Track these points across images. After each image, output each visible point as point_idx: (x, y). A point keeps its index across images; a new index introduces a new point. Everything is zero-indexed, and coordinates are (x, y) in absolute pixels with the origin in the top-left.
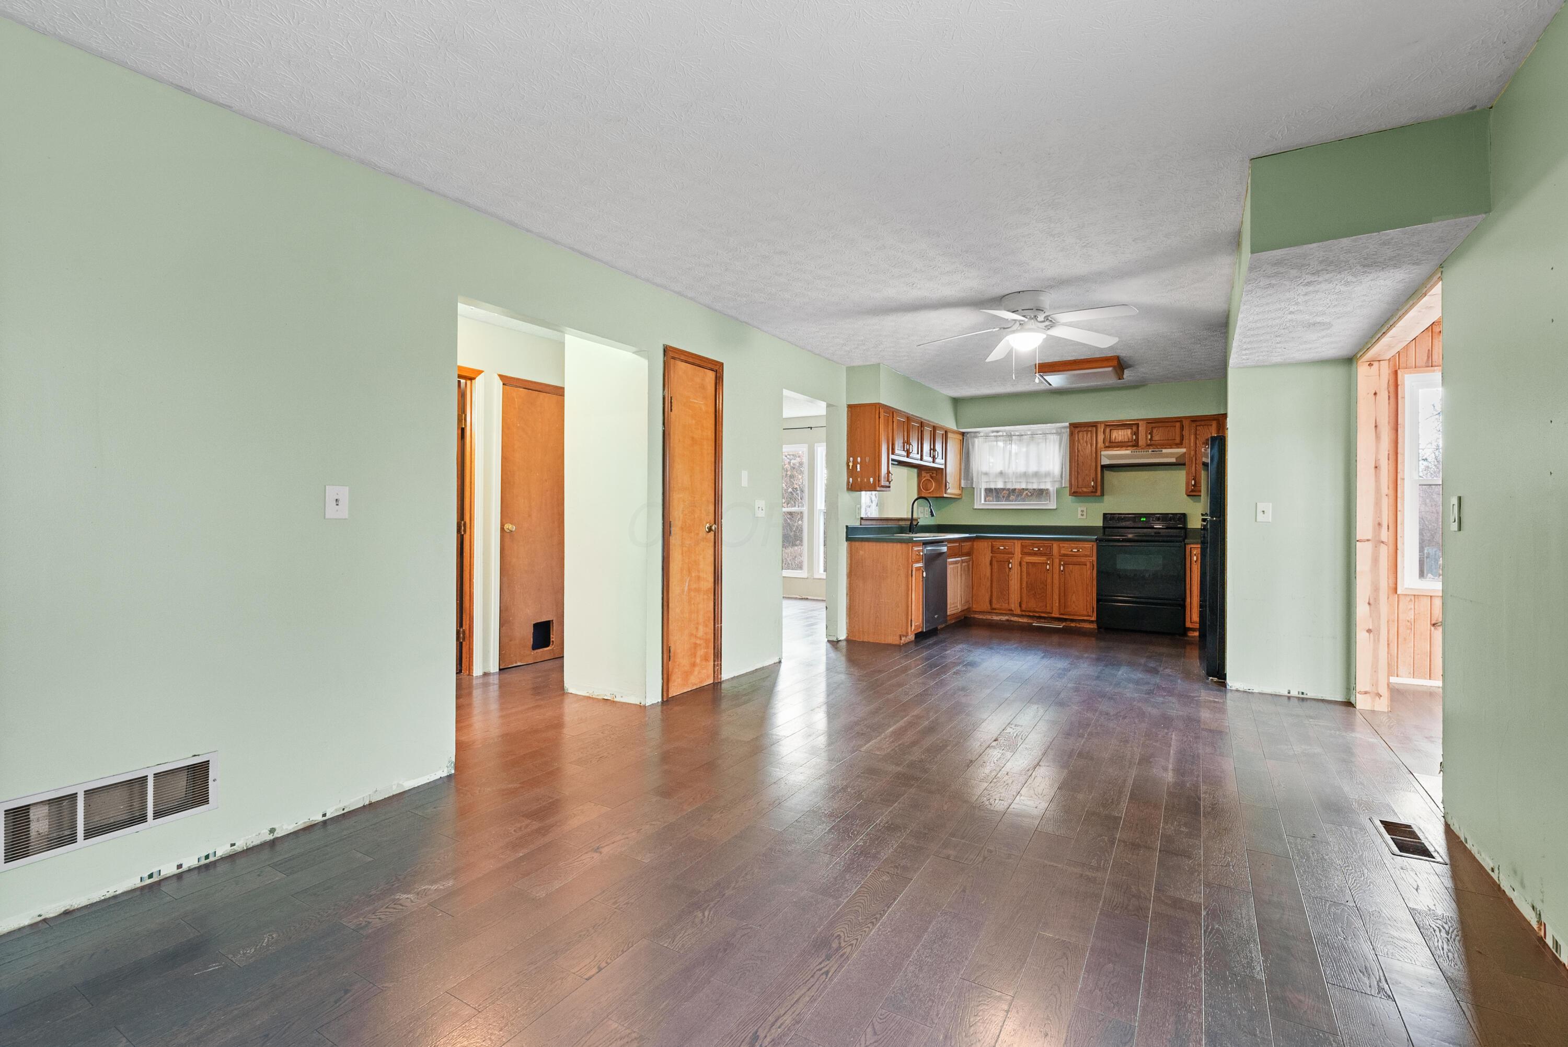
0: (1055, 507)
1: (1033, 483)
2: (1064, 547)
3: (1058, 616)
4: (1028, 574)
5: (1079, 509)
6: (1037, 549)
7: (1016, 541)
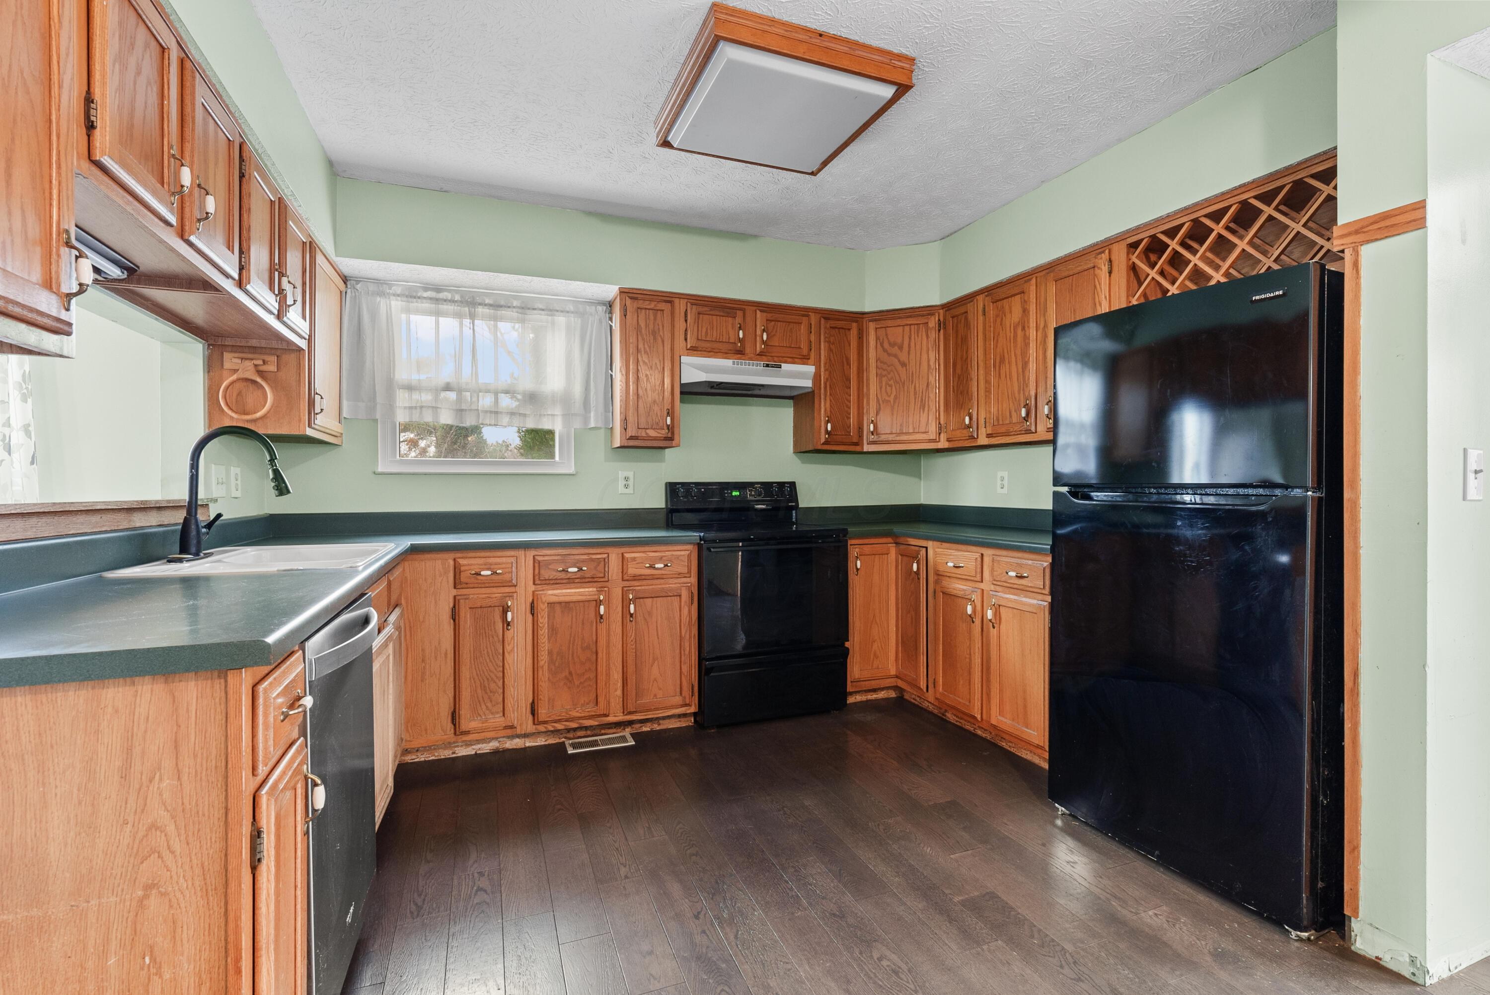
0: (572, 470)
1: (525, 415)
2: (634, 559)
3: (621, 718)
4: (553, 630)
5: (621, 475)
6: (575, 570)
7: (521, 553)
